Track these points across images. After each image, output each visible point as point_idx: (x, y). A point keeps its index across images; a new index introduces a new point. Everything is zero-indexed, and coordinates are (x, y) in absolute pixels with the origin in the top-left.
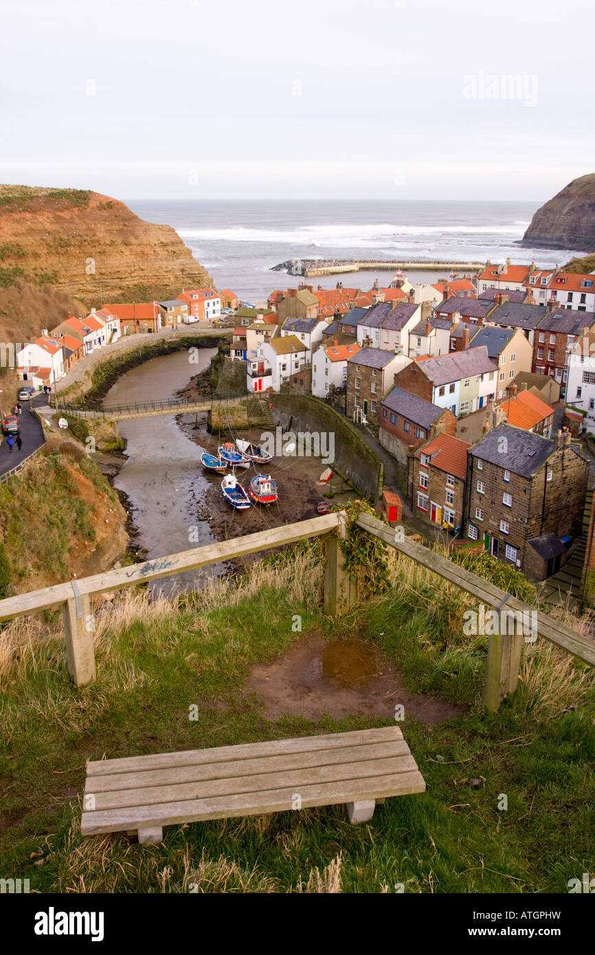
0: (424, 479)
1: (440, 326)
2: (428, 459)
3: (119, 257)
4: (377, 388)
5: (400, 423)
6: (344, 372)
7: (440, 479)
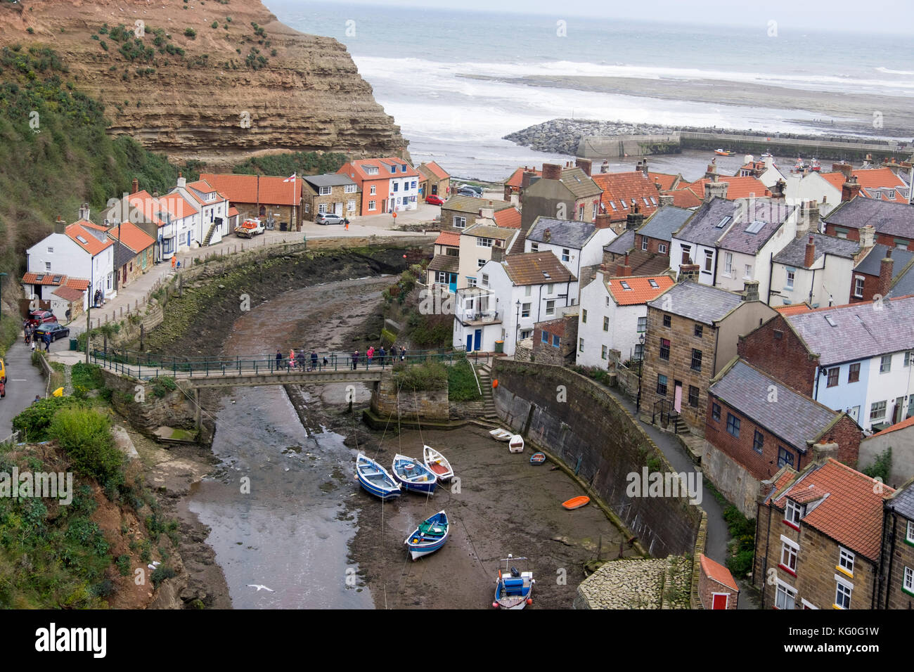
0: (791, 552)
1: (834, 251)
2: (801, 511)
3: (239, 89)
4: (703, 362)
5: (745, 434)
6: (640, 326)
7: (825, 556)
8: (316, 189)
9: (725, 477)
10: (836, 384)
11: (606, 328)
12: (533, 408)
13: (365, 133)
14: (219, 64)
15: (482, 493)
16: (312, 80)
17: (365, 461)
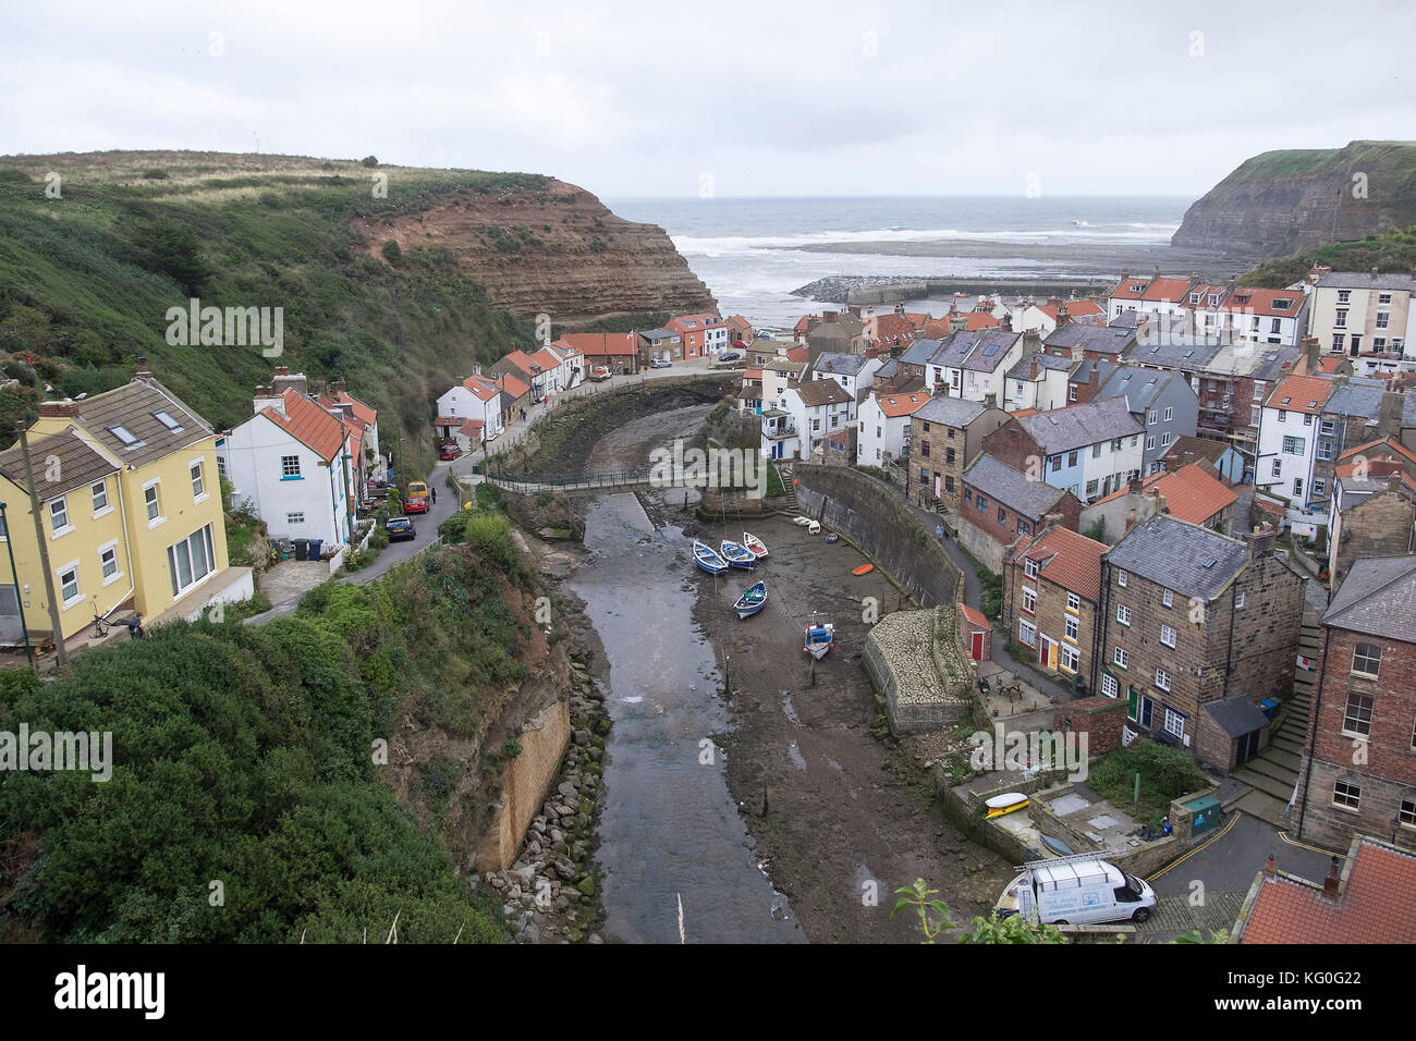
0: (1030, 598)
1: (1052, 366)
2: (1037, 567)
3: (586, 268)
4: (956, 458)
5: (992, 511)
6: (905, 432)
7: (1057, 600)
8: (649, 341)
9: (977, 544)
10: (1060, 469)
11: (879, 435)
12: (826, 499)
13: (684, 296)
14: (571, 250)
15: (790, 566)
16: (643, 258)
17: (700, 547)
